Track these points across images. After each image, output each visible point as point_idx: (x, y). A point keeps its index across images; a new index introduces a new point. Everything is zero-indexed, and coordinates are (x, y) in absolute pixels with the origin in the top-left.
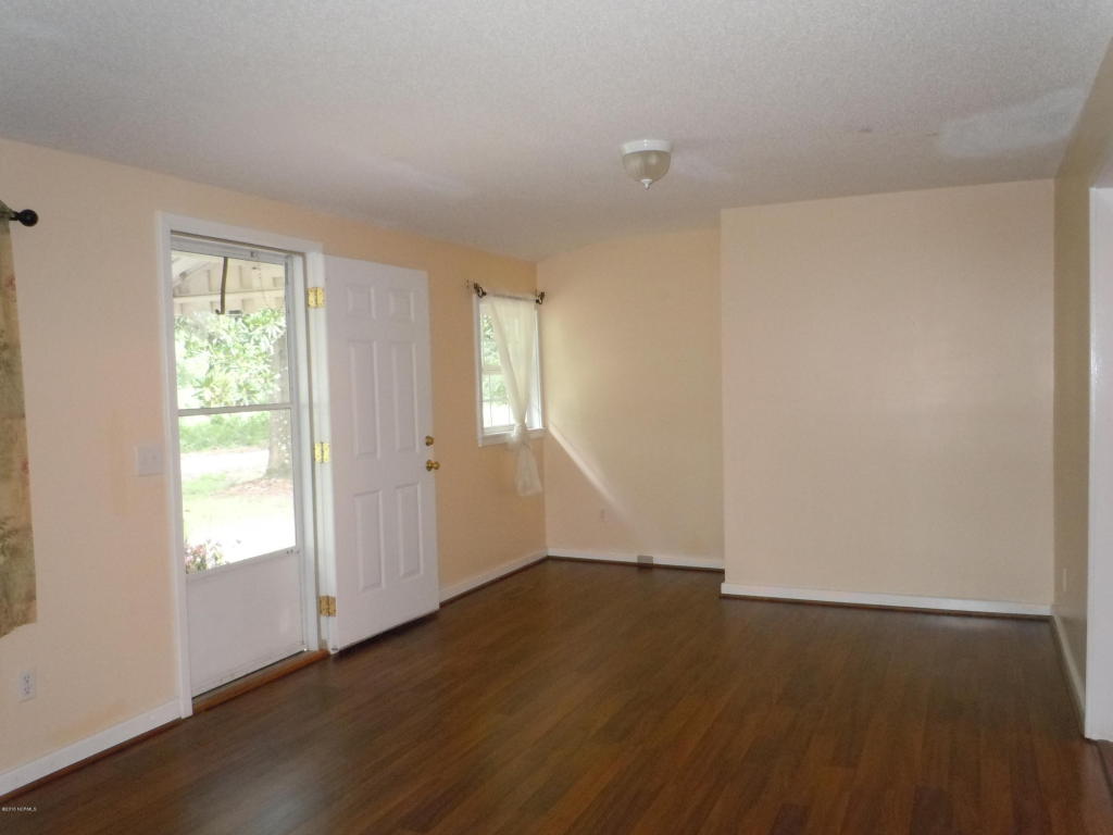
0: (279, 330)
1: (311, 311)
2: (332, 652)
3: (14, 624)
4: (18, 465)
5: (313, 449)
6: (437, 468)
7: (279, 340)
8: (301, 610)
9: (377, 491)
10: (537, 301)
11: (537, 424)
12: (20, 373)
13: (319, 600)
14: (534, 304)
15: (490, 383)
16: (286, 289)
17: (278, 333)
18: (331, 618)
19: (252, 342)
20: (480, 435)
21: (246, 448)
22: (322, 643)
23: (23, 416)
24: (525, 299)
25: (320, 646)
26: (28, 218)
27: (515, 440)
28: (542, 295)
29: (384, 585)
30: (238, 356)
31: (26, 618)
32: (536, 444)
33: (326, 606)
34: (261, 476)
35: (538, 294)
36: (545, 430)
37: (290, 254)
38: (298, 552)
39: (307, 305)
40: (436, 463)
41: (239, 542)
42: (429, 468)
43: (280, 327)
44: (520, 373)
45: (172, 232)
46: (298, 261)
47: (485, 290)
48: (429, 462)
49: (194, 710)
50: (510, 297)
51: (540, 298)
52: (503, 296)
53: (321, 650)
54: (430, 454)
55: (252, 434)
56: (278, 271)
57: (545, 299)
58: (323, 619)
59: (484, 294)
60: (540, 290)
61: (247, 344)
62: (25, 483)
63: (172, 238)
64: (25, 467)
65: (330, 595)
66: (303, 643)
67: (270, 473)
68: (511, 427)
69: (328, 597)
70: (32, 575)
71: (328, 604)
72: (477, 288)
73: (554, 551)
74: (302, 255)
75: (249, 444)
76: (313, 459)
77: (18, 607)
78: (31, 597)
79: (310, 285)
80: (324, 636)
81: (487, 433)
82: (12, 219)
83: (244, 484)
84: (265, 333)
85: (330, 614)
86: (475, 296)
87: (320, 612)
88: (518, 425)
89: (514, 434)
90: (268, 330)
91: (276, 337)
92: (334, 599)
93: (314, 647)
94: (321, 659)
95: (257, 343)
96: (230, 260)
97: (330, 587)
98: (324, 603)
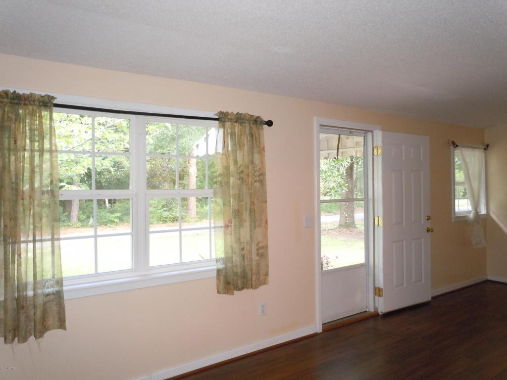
0: (347, 163)
1: (375, 157)
2: (380, 314)
3: (260, 284)
4: (264, 221)
5: (374, 219)
6: (432, 231)
7: (347, 168)
8: (366, 292)
9: (403, 241)
10: (485, 149)
11: (483, 211)
12: (266, 185)
13: (375, 289)
14: (483, 150)
15: (459, 190)
16: (364, 147)
17: (347, 165)
18: (380, 298)
19: (336, 169)
20: (453, 216)
21: (328, 214)
22: (376, 309)
23: (266, 202)
24: (478, 148)
25: (374, 310)
26: (270, 123)
27: (472, 219)
28: (488, 146)
29: (405, 285)
30: (330, 176)
31: (265, 282)
32: (483, 222)
33: (378, 292)
34: (335, 227)
35: (485, 145)
36: (488, 215)
37: (366, 131)
38: (366, 266)
39: (373, 154)
40: (432, 229)
41: (337, 258)
42: (428, 231)
43: (348, 162)
44: (475, 185)
45: (321, 125)
46: (370, 135)
47: (457, 144)
48: (428, 228)
49: (323, 330)
50: (470, 147)
51: (486, 147)
52: (467, 147)
53: (375, 311)
54: (429, 224)
55: (330, 208)
56: (361, 139)
57: (489, 148)
58: (377, 297)
59: (457, 146)
60: (486, 142)
61: (334, 170)
62: (266, 228)
63: (320, 128)
64: (266, 222)
65: (380, 287)
66: (367, 307)
67: (340, 226)
68: (469, 212)
69: (379, 288)
70: (267, 266)
71: (379, 291)
72: (453, 143)
73: (490, 277)
74: (372, 132)
75: (329, 212)
76: (374, 224)
77: (262, 278)
78: (267, 274)
79: (375, 145)
80: (377, 305)
81: (457, 215)
82: (264, 124)
83: (329, 230)
84: (341, 165)
85: (380, 295)
86: (452, 147)
87: (375, 294)
88: (473, 212)
89: (471, 216)
90: (343, 164)
91: (346, 166)
92: (382, 289)
93: (372, 309)
94: (375, 316)
95: (338, 169)
96: (341, 136)
97: (380, 283)
98: (377, 290)
